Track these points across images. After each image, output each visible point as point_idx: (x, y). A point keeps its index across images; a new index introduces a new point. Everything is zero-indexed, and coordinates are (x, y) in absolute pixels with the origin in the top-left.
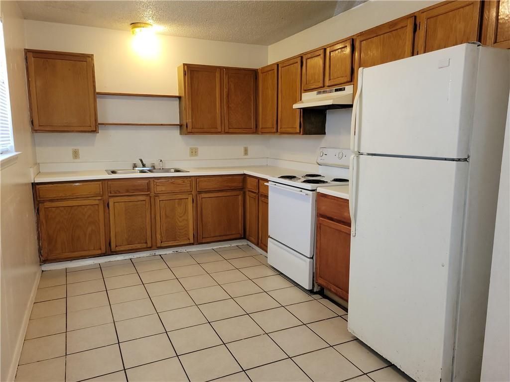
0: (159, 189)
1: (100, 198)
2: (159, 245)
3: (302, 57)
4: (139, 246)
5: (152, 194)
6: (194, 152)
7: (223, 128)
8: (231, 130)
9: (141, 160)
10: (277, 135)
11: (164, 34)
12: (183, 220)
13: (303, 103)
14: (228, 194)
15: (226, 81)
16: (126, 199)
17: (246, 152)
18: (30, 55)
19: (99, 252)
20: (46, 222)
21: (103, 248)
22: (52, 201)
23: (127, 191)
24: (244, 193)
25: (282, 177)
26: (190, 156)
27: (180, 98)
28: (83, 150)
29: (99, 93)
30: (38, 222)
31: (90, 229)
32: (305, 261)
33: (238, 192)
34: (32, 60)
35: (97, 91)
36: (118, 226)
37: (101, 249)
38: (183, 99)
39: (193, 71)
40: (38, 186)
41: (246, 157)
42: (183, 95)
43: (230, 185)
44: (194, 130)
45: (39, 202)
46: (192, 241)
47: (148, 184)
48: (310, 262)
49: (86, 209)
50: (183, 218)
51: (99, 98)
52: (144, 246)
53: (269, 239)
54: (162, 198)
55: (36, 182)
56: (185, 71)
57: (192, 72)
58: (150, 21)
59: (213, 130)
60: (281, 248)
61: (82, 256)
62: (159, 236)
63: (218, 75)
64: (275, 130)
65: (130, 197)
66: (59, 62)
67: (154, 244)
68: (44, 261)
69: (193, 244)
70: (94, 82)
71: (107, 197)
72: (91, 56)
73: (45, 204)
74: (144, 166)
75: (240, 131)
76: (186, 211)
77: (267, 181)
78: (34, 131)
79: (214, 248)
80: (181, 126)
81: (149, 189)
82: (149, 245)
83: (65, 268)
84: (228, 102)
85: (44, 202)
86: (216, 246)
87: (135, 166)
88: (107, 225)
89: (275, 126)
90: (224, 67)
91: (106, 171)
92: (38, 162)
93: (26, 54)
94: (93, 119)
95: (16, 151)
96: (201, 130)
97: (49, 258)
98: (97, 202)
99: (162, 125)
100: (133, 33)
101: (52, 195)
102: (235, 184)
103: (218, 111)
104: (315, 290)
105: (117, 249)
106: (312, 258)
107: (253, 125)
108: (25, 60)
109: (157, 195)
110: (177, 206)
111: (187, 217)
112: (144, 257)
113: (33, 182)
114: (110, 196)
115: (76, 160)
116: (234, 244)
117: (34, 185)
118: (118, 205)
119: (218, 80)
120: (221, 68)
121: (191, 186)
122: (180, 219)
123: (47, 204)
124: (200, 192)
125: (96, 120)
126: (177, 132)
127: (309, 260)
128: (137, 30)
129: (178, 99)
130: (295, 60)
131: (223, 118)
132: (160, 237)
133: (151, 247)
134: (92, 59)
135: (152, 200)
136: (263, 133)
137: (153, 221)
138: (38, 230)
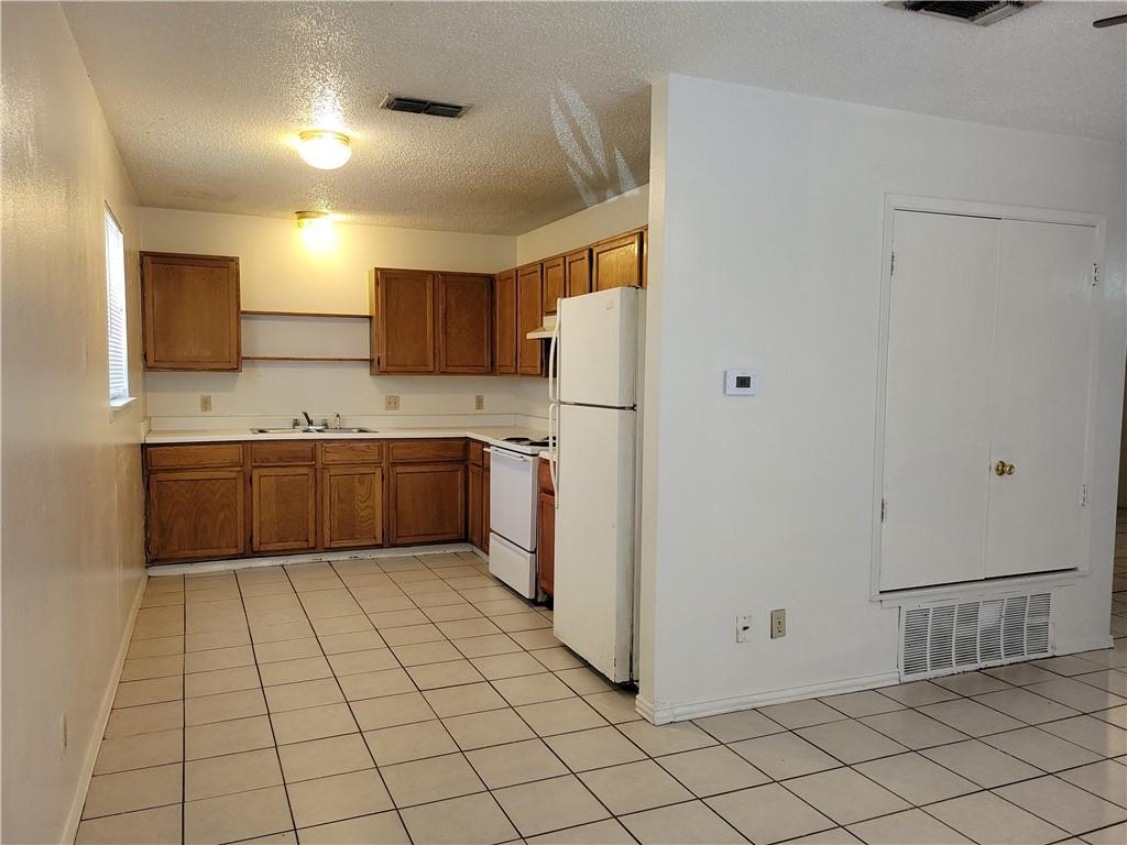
0: (331, 457)
1: (239, 469)
2: (327, 545)
3: (542, 265)
4: (295, 545)
5: (319, 466)
6: (392, 404)
7: (437, 364)
8: (450, 369)
9: (306, 415)
10: (516, 378)
11: (348, 223)
12: (367, 507)
13: (544, 330)
14: (441, 468)
15: (442, 292)
16: (278, 471)
17: (480, 403)
18: (148, 260)
19: (234, 551)
20: (159, 502)
21: (241, 545)
22: (167, 471)
23: (280, 460)
24: (467, 468)
25: (508, 440)
26: (386, 409)
27: (370, 318)
28: (217, 398)
29: (243, 312)
30: (147, 501)
31: (222, 515)
32: (526, 558)
33: (456, 467)
34: (149, 268)
35: (242, 309)
36: (265, 513)
37: (237, 547)
38: (374, 320)
39: (390, 278)
40: (149, 449)
41: (479, 411)
42: (374, 314)
43: (441, 453)
44: (389, 368)
45: (150, 472)
46: (380, 542)
47: (314, 450)
48: (531, 558)
49: (217, 486)
50: (367, 504)
51: (245, 318)
52: (304, 545)
53: (491, 534)
54: (333, 472)
55: (148, 442)
56: (377, 279)
57: (388, 281)
58: (325, 210)
59: (420, 369)
60: (506, 546)
61: (208, 557)
62: (327, 531)
63: (429, 284)
64: (513, 370)
65: (283, 470)
66: (188, 269)
67: (319, 542)
68: (152, 561)
69: (380, 546)
70: (238, 296)
71: (249, 467)
72: (234, 260)
73: (159, 475)
74: (310, 423)
75: (466, 369)
76: (371, 494)
77: (489, 445)
78: (148, 368)
79: (417, 554)
80: (371, 361)
81: (314, 458)
82: (312, 544)
83: (182, 573)
84: (446, 326)
85: (157, 471)
86: (420, 552)
87: (296, 423)
88: (248, 512)
89: (514, 363)
90: (439, 272)
91: (252, 430)
92: (149, 415)
93: (141, 258)
94: (234, 351)
95: (130, 396)
96: (401, 369)
97: (161, 556)
98: (234, 475)
99: (340, 360)
100: (299, 226)
101: (171, 463)
102: (450, 454)
103: (429, 341)
104: (539, 600)
105: (263, 548)
106: (535, 552)
107: (487, 361)
108: (139, 268)
109: (326, 467)
110: (357, 484)
111: (372, 502)
112: (302, 563)
113: (143, 442)
114: (254, 467)
115: (207, 413)
116: (450, 549)
117: (145, 447)
118: (265, 481)
119: (429, 293)
120: (434, 274)
121: (380, 455)
122: (363, 506)
123: (162, 476)
124: (394, 464)
125: (239, 353)
126: (365, 371)
127: (529, 554)
128: (305, 221)
129: (368, 320)
130: (533, 268)
131: (437, 351)
132: (329, 532)
133: (313, 548)
134: (237, 264)
135: (319, 475)
136: (502, 374)
137: (319, 506)
138: (146, 514)
